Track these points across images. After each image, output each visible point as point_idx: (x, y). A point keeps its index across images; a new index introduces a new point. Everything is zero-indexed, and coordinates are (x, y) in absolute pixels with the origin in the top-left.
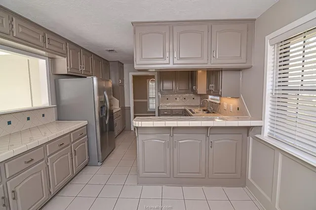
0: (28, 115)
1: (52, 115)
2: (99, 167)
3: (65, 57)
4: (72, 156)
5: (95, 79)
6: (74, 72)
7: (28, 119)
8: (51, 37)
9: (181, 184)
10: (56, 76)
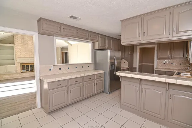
0: (83, 65)
1: (92, 67)
2: (108, 95)
3: (98, 42)
4: (95, 85)
5: (109, 51)
6: (102, 48)
7: (83, 67)
8: (92, 34)
9: (147, 118)
10: (95, 50)
